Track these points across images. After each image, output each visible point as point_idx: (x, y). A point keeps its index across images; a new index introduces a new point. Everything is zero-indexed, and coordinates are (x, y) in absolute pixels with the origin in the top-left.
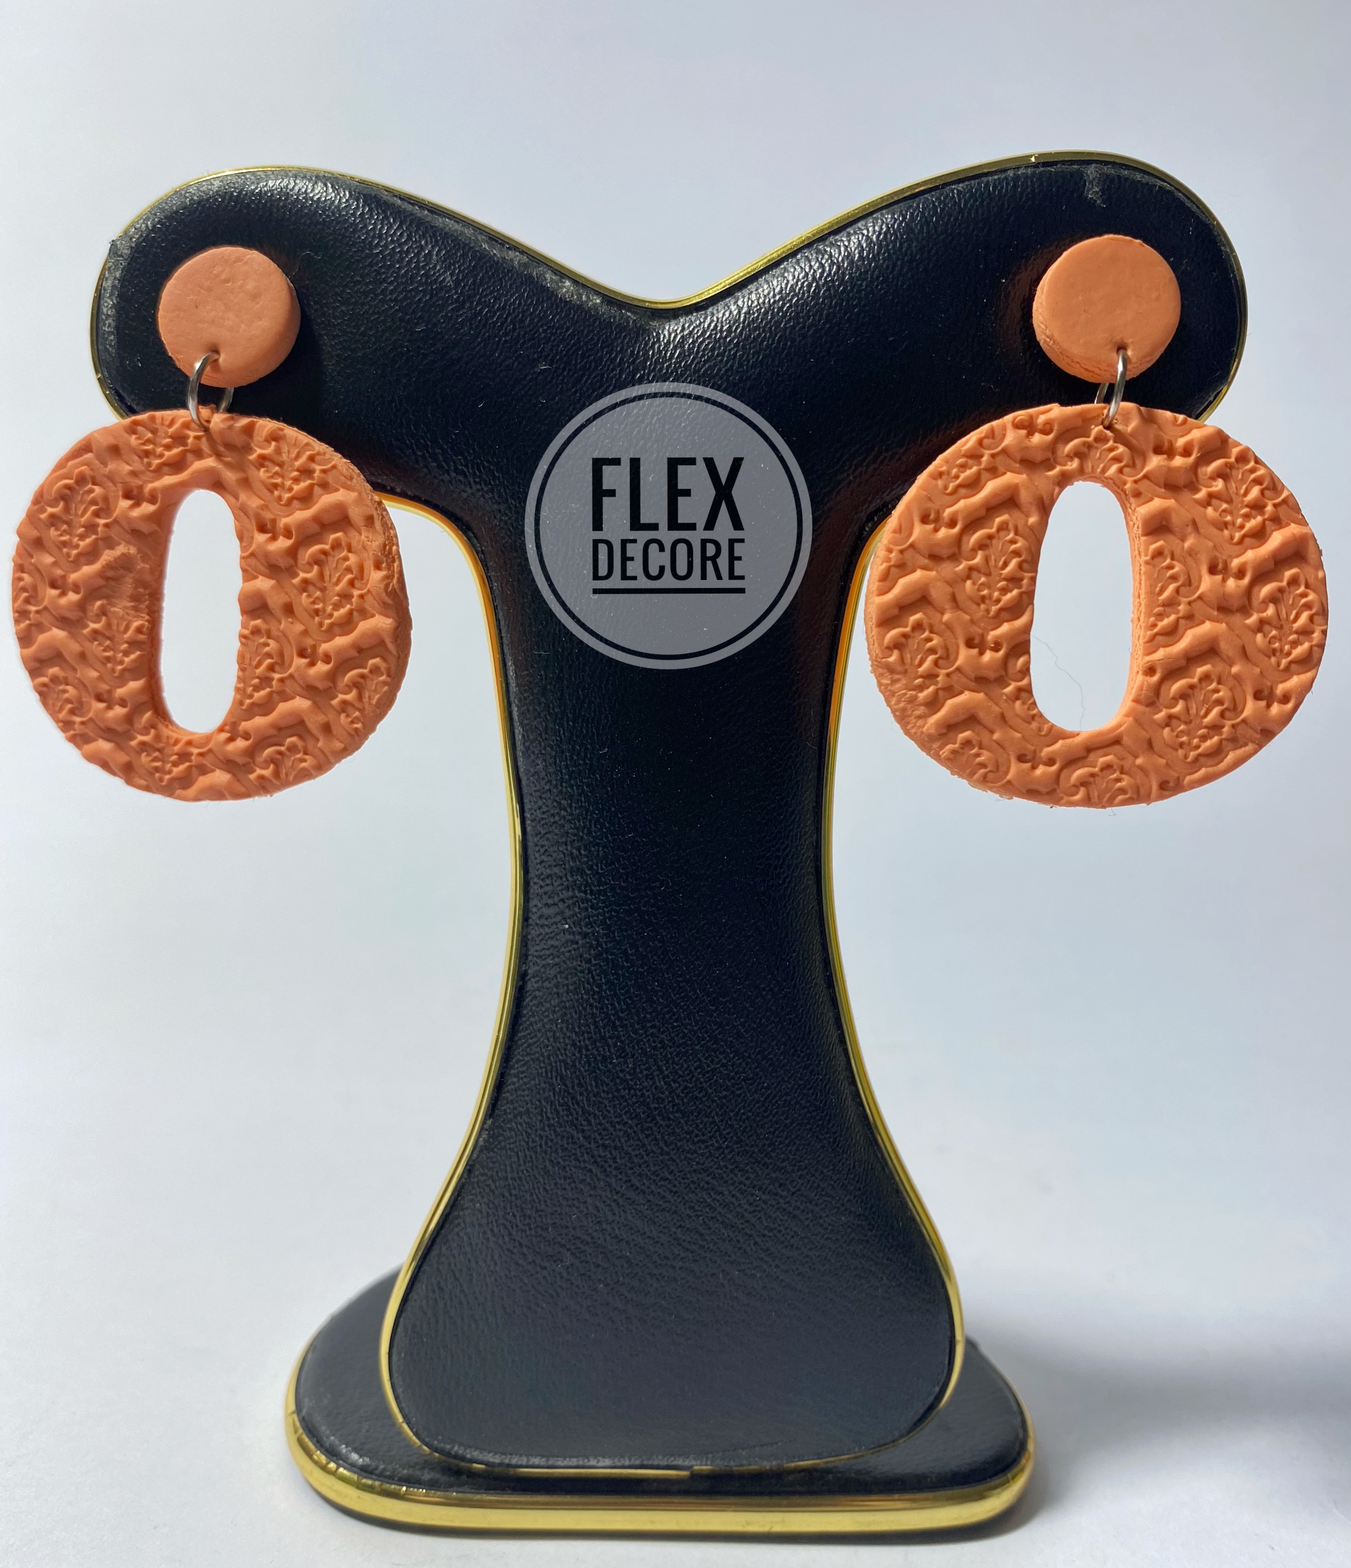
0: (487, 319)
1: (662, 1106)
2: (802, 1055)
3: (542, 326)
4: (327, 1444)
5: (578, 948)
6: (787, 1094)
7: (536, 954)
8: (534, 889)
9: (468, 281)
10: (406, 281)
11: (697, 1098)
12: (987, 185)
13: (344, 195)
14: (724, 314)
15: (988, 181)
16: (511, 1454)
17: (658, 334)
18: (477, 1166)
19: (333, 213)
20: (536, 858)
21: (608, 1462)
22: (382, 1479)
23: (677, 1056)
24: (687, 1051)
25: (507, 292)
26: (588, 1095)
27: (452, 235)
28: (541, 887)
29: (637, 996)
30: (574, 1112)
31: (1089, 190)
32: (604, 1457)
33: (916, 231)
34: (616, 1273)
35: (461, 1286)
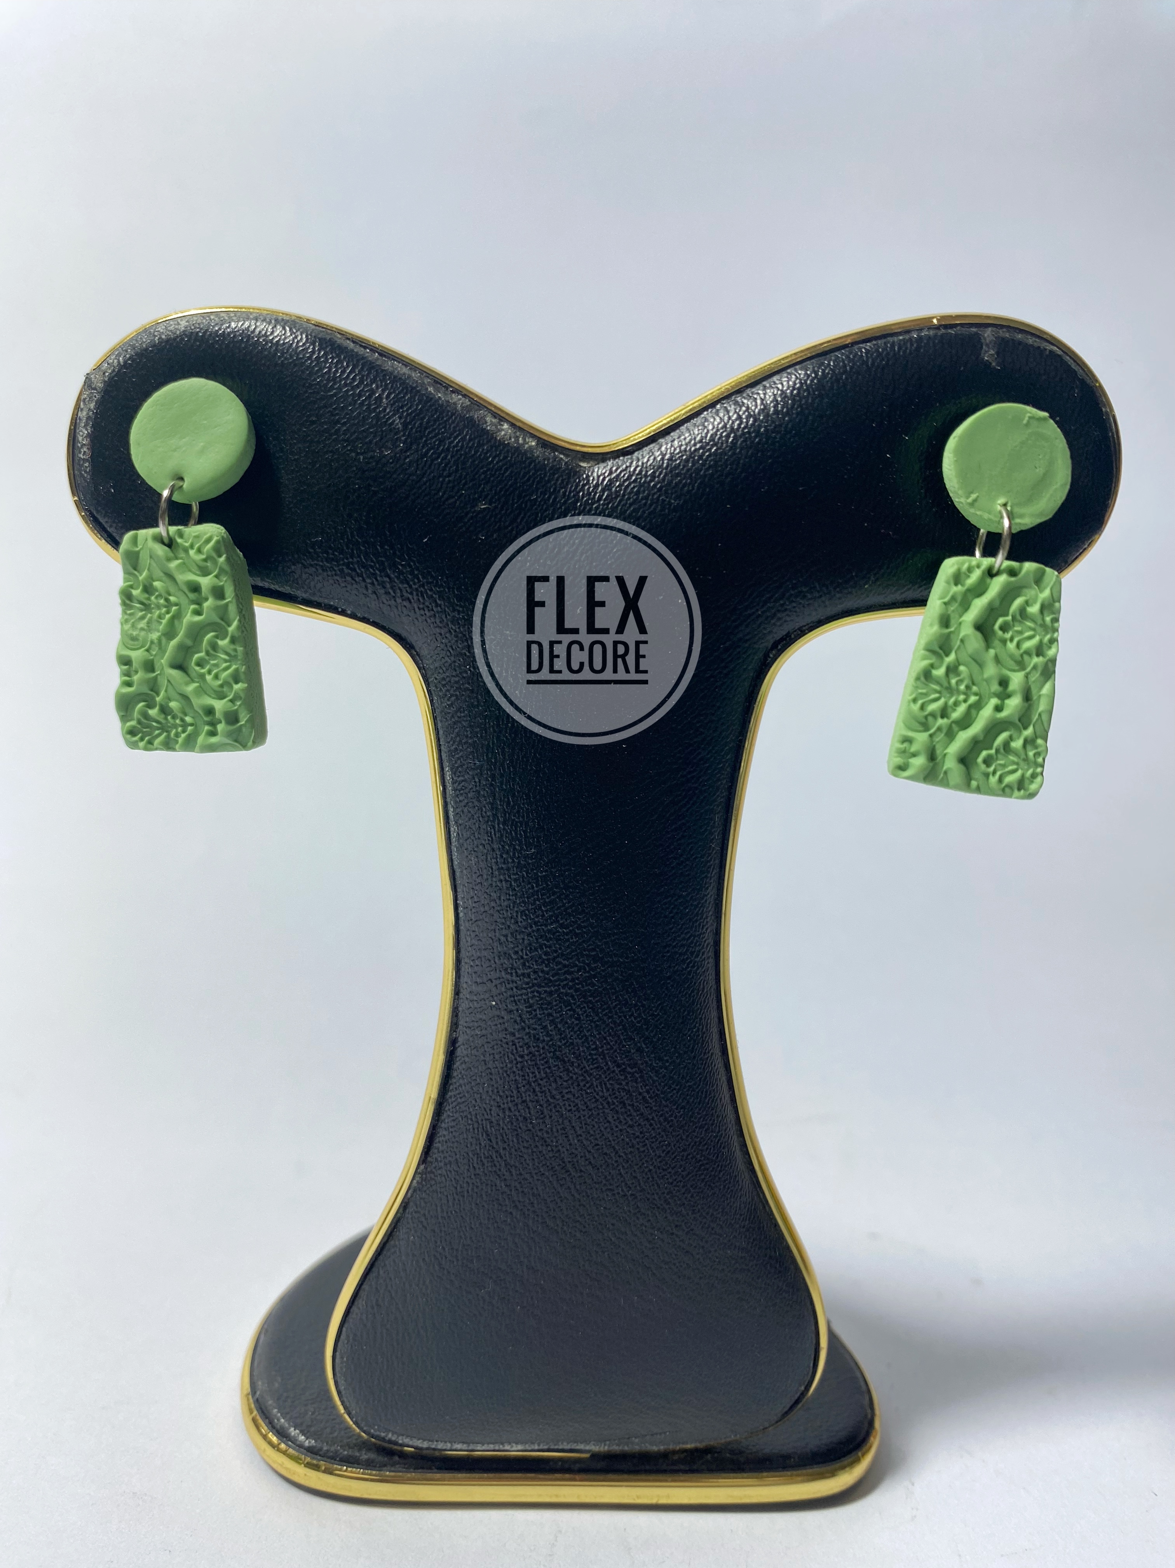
0: (433, 461)
1: (575, 1160)
2: (699, 1116)
3: (482, 468)
4: (278, 1427)
5: (504, 1023)
6: (684, 1150)
7: (465, 1024)
8: (465, 968)
9: (415, 424)
10: (358, 422)
11: (606, 1154)
12: (893, 345)
13: (301, 339)
14: (648, 460)
15: (894, 342)
16: (437, 1441)
17: (588, 476)
18: (411, 1204)
19: (291, 357)
20: (467, 942)
21: (520, 1447)
22: (325, 1459)
23: (589, 1117)
24: (598, 1114)
25: (452, 434)
26: (510, 1149)
27: (400, 379)
28: (471, 966)
29: (555, 1066)
30: (497, 1165)
31: (986, 352)
32: (517, 1443)
33: (827, 388)
34: (532, 1298)
35: (397, 1304)
